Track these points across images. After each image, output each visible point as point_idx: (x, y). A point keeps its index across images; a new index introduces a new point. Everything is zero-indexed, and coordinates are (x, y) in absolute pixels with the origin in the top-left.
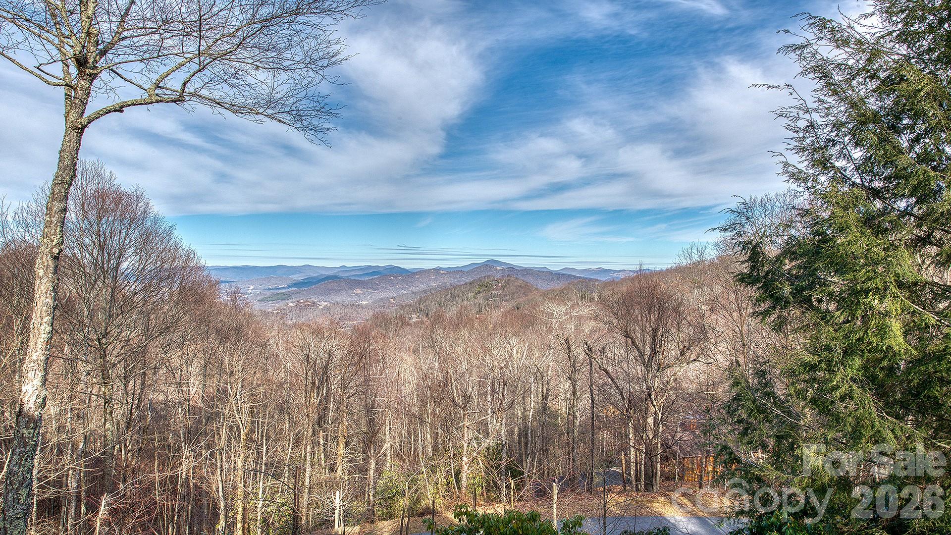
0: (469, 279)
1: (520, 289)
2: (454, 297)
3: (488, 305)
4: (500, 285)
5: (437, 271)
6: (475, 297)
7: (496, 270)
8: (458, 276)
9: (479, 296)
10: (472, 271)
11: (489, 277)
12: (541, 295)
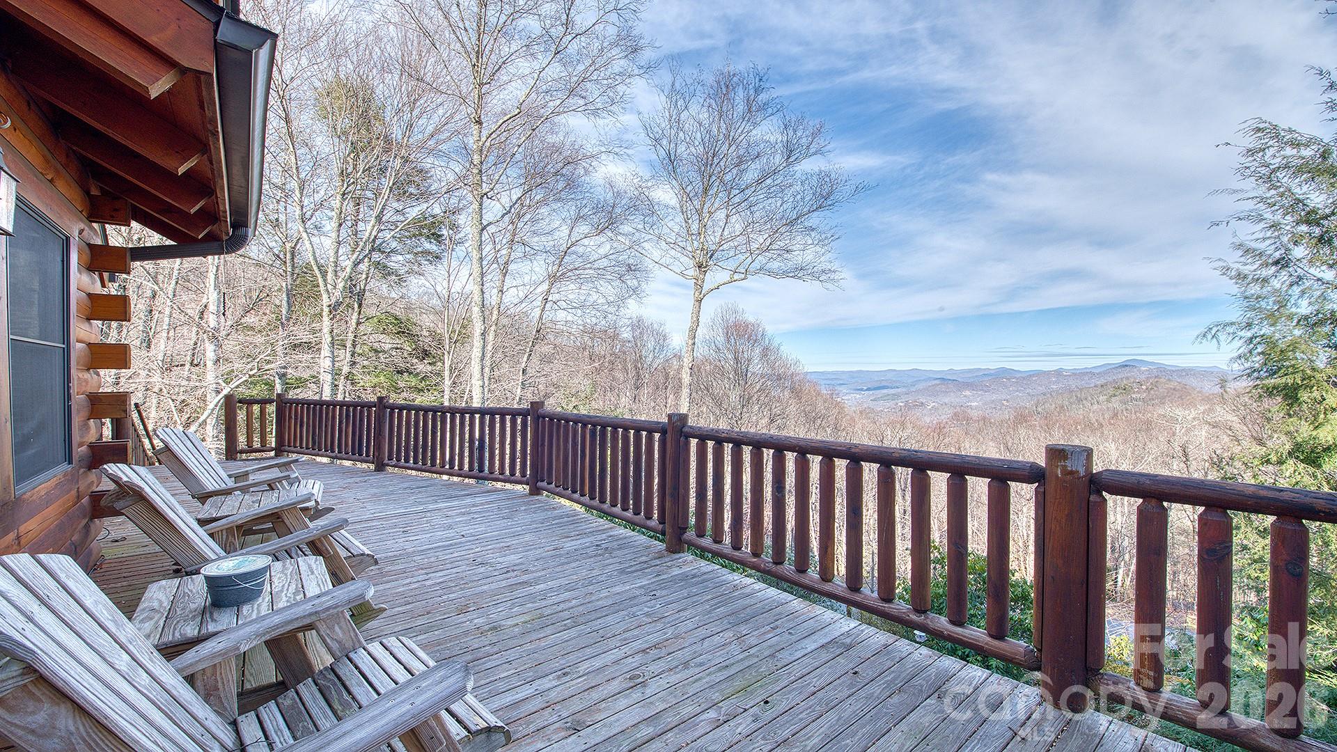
0: (1102, 381)
1: (1175, 392)
2: (1080, 400)
3: (1127, 410)
4: (1144, 387)
5: (1059, 373)
6: (1108, 401)
7: (1139, 371)
8: (1087, 378)
9: (1113, 399)
10: (1105, 373)
11: (1127, 378)
12: (1203, 400)
